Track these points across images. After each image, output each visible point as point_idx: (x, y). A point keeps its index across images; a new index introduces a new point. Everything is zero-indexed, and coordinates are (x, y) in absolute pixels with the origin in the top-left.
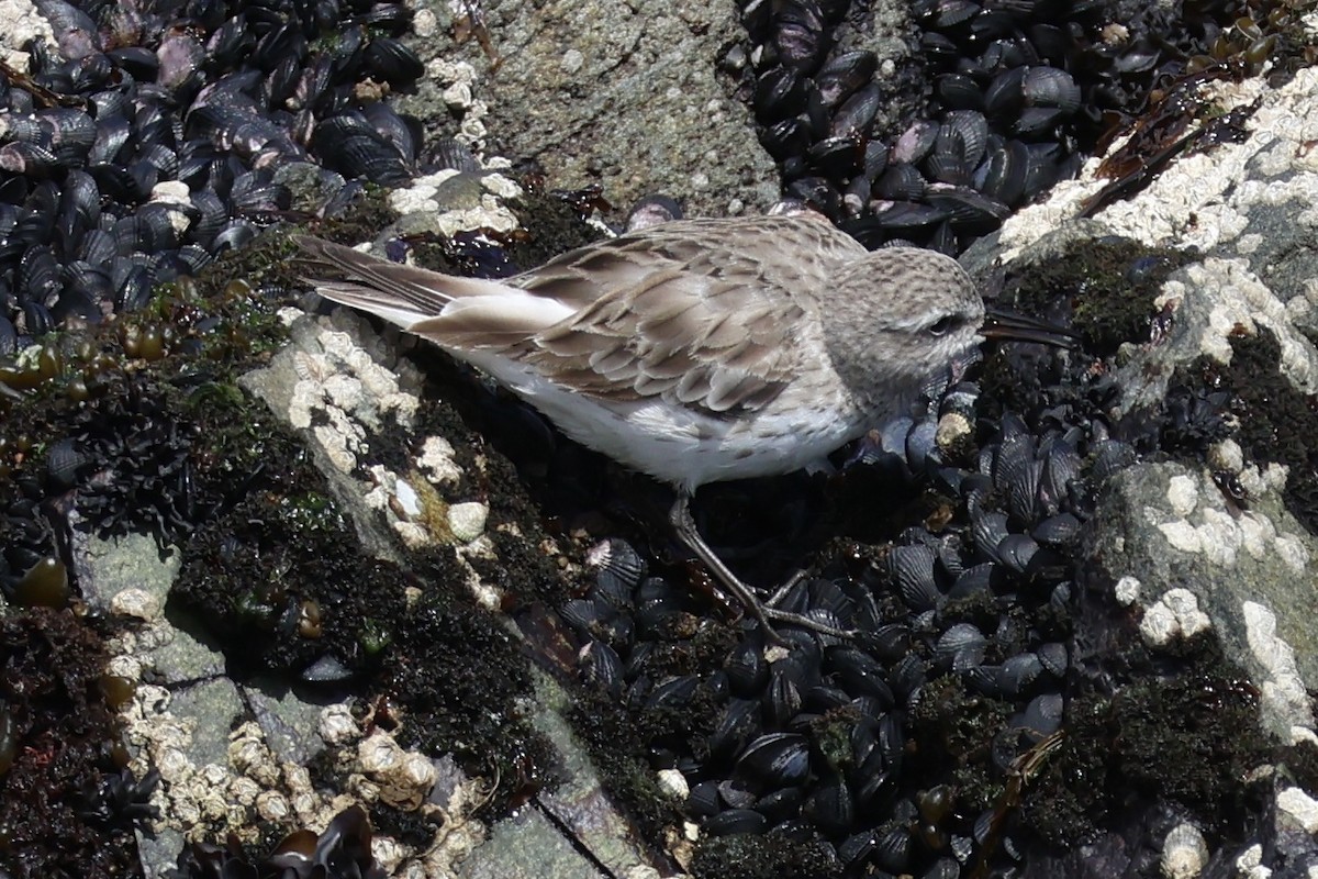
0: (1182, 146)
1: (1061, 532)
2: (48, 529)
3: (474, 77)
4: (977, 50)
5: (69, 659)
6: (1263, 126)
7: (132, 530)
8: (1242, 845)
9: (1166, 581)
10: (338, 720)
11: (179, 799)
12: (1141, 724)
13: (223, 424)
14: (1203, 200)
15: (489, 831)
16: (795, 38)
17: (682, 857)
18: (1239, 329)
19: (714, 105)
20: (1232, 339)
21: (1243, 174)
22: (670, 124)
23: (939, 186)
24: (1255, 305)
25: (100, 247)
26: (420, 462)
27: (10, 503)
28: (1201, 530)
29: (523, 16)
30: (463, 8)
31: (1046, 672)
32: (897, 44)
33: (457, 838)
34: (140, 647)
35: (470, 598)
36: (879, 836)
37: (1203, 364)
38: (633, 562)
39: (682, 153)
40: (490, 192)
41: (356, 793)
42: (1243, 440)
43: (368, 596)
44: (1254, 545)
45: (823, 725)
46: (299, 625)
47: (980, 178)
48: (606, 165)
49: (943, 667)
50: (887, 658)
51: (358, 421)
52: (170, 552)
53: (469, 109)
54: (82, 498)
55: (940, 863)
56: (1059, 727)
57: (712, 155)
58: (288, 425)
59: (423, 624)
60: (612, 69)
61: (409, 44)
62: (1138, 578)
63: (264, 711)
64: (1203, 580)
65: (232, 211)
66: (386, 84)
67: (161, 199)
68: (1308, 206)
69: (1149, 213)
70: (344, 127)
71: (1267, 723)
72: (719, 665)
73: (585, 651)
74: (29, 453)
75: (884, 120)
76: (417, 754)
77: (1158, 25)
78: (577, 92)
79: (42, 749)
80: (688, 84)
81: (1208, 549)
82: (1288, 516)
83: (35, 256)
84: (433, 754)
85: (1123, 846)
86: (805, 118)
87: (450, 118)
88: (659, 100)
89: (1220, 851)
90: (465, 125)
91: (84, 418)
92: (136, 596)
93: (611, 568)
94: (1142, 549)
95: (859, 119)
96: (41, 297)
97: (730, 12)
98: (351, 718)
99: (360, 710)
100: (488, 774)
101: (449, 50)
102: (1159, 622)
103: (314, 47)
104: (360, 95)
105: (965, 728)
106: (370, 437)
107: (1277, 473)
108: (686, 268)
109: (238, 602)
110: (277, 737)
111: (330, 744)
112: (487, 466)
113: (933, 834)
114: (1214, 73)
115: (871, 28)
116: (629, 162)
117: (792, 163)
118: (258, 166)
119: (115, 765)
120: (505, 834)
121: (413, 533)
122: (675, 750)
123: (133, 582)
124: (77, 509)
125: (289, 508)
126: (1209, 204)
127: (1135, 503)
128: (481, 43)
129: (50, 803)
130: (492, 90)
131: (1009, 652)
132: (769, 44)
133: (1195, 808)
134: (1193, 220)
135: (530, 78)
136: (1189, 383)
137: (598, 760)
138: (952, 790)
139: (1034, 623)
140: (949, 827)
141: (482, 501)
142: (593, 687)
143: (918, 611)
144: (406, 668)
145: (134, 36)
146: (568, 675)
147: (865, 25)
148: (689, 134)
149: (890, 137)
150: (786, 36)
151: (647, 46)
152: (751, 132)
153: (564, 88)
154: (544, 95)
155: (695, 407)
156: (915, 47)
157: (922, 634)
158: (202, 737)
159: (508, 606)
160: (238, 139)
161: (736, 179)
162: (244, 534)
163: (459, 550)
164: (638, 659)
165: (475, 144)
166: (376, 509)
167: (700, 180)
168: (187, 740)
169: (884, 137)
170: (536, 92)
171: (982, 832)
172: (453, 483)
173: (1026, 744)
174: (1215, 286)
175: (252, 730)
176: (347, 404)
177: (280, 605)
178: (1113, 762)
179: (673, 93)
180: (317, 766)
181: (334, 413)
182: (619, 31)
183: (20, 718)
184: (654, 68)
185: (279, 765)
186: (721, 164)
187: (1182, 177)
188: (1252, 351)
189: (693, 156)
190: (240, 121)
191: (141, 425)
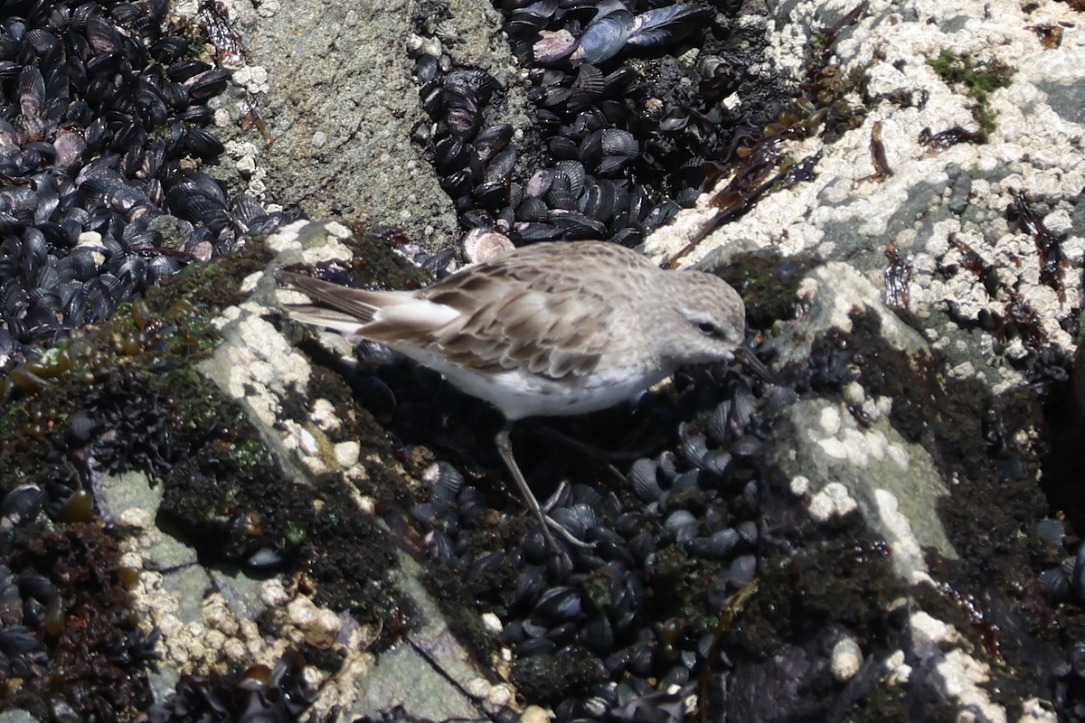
0: (770, 185)
1: (748, 448)
2: (73, 471)
3: (256, 152)
4: (571, 119)
5: (97, 556)
6: (826, 169)
7: (131, 469)
8: (890, 652)
9: (826, 478)
10: (273, 590)
11: (173, 646)
12: (814, 574)
13: (188, 397)
14: (791, 221)
15: (377, 659)
16: (459, 117)
17: (503, 672)
18: (855, 308)
19: (411, 164)
20: (852, 315)
21: (817, 202)
22: (384, 178)
23: (557, 211)
24: (862, 292)
25: (49, 278)
26: (313, 417)
27: (46, 454)
28: (846, 444)
29: (286, 110)
30: (246, 107)
31: (742, 541)
32: (522, 119)
33: (356, 665)
34: (141, 547)
35: (353, 505)
36: (632, 653)
37: (834, 333)
38: (454, 477)
39: (393, 197)
40: (332, 235)
41: (288, 638)
42: (863, 381)
43: (290, 507)
44: (877, 452)
45: (590, 581)
46: (246, 529)
47: (583, 204)
48: (345, 206)
49: (668, 541)
50: (627, 534)
51: (272, 391)
52: (156, 483)
53: (254, 174)
54: (97, 450)
55: (675, 670)
56: (755, 577)
57: (413, 197)
58: (229, 397)
59: (327, 524)
60: (345, 143)
61: (213, 132)
62: (807, 477)
63: (225, 585)
64: (850, 477)
65: (127, 249)
66: (199, 160)
67: (84, 244)
68: (864, 222)
69: (754, 230)
70: (186, 190)
71: (899, 570)
72: (517, 543)
73: (429, 538)
74: (57, 421)
75: (518, 169)
76: (327, 610)
77: (682, 98)
78: (322, 159)
79: (82, 617)
80: (394, 151)
81: (851, 456)
82: (894, 431)
83: (9, 286)
84: (337, 610)
85: (804, 655)
86: (469, 170)
87: (242, 180)
88: (375, 162)
89: (872, 656)
90: (251, 184)
91: (95, 396)
92: (137, 513)
93: (440, 482)
94: (808, 458)
95: (504, 170)
96: (15, 312)
97: (417, 103)
98: (282, 588)
99: (287, 582)
100: (374, 622)
101: (238, 134)
102: (822, 506)
103: (152, 136)
104: (183, 167)
105: (689, 581)
106: (282, 403)
107: (885, 403)
108: (530, 287)
109: (206, 514)
110: (233, 603)
111: (268, 606)
112: (356, 417)
113: (669, 651)
114: (784, 135)
115: (506, 109)
116: (359, 204)
117: (463, 201)
118: (133, 218)
119: (130, 625)
120: (388, 661)
121: (316, 465)
122: (491, 600)
123: (132, 504)
124: (95, 457)
125: (235, 451)
126: (795, 223)
127: (801, 427)
128: (259, 129)
129: (90, 652)
130: (268, 161)
131: (715, 528)
132: (442, 122)
133: (853, 628)
134: (785, 234)
135: (293, 151)
136: (826, 346)
137: (445, 611)
138: (682, 621)
139: (731, 509)
140: (681, 645)
141: (355, 441)
142: (437, 561)
143: (647, 502)
144: (316, 556)
145: (39, 134)
146: (418, 553)
147: (502, 107)
148: (397, 184)
149: (522, 180)
150: (453, 116)
151: (366, 126)
152: (435, 180)
153: (314, 157)
154: (302, 162)
155: (542, 375)
156: (535, 120)
157: (651, 518)
158: (185, 605)
159: (379, 510)
160: (115, 200)
161: (428, 212)
162: (206, 469)
163: (346, 473)
164: (464, 542)
165: (259, 197)
166: (291, 450)
167: (405, 214)
168: (175, 607)
169: (519, 181)
170: (297, 160)
171: (705, 649)
172: (336, 430)
173: (732, 589)
174: (836, 281)
175: (218, 599)
176: (265, 380)
177: (234, 514)
178: (796, 601)
179: (385, 157)
180: (262, 621)
181: (259, 387)
182: (348, 117)
183: (67, 597)
184: (372, 141)
185: (237, 621)
186: (418, 203)
187: (774, 206)
188: (865, 323)
189: (400, 198)
190: (116, 189)
191: (133, 400)
